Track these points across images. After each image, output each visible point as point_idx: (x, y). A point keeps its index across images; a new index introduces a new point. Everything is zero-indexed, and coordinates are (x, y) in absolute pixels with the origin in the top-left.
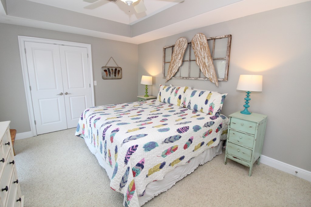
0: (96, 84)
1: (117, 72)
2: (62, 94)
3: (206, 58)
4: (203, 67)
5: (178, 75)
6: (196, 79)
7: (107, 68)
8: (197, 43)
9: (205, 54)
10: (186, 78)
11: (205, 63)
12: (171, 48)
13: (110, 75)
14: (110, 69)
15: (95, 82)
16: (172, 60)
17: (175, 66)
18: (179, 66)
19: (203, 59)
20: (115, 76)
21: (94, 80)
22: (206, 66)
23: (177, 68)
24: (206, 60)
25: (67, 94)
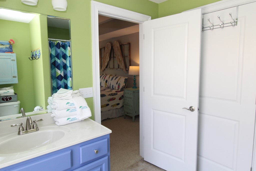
3: (120, 56)
4: (119, 61)
5: (108, 67)
6: (117, 69)
8: (115, 47)
9: (119, 54)
10: (112, 68)
11: (119, 59)
12: (104, 48)
16: (104, 56)
17: (106, 61)
18: (108, 61)
19: (119, 56)
22: (120, 61)
23: (107, 62)
24: (120, 57)
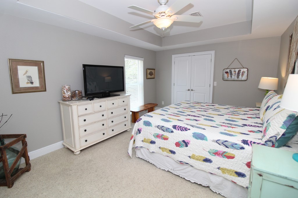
0: (215, 85)
1: (241, 73)
2: (189, 90)
7: (229, 70)
13: (231, 77)
14: (233, 70)
15: (215, 83)
20: (238, 77)
21: (214, 81)
25: (192, 90)
